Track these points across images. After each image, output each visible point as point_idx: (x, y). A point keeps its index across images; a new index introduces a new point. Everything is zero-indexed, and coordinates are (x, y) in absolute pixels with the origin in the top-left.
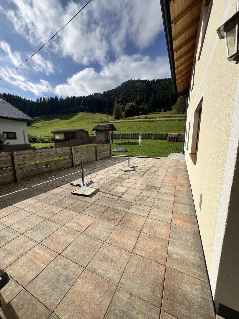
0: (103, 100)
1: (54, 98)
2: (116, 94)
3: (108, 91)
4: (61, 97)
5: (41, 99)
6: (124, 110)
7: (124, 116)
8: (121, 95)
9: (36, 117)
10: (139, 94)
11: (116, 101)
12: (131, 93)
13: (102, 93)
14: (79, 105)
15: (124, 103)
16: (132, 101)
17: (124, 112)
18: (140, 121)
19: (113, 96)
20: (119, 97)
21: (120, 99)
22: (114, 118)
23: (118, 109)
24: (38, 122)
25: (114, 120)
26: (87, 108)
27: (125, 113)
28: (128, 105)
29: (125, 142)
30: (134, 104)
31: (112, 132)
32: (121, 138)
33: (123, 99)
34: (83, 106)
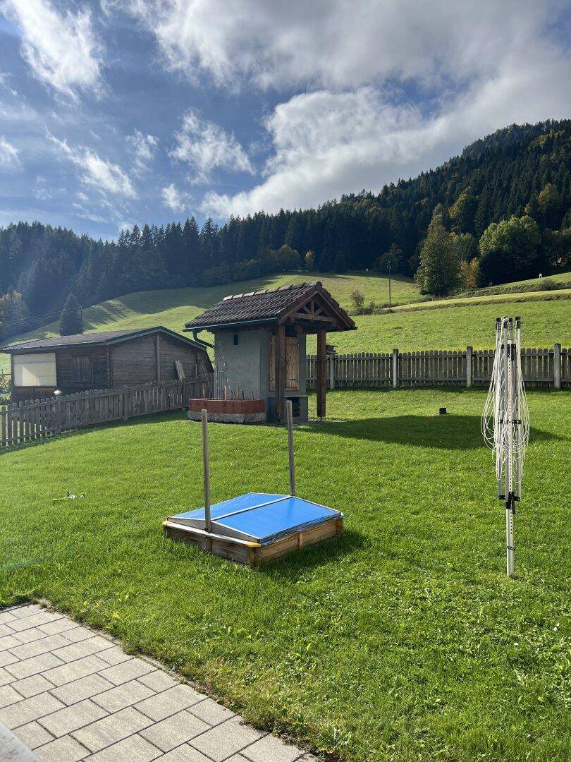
0: (376, 219)
1: (183, 227)
2: (436, 192)
3: (403, 184)
4: (210, 220)
5: (134, 234)
6: (474, 253)
7: (471, 280)
8: (462, 190)
9: (110, 302)
10: (549, 179)
11: (437, 218)
12: (510, 180)
13: (376, 193)
14: (277, 247)
15: (472, 222)
16: (513, 212)
17: (475, 263)
18: (558, 297)
19: (423, 202)
20: (452, 202)
21: (454, 211)
22: (423, 293)
23: (440, 252)
24: (114, 320)
25: (424, 301)
26: (308, 254)
27: (480, 265)
28: (495, 228)
29: (415, 413)
30: (527, 221)
31: (321, 341)
32: (400, 381)
33: (470, 207)
34: (293, 249)
